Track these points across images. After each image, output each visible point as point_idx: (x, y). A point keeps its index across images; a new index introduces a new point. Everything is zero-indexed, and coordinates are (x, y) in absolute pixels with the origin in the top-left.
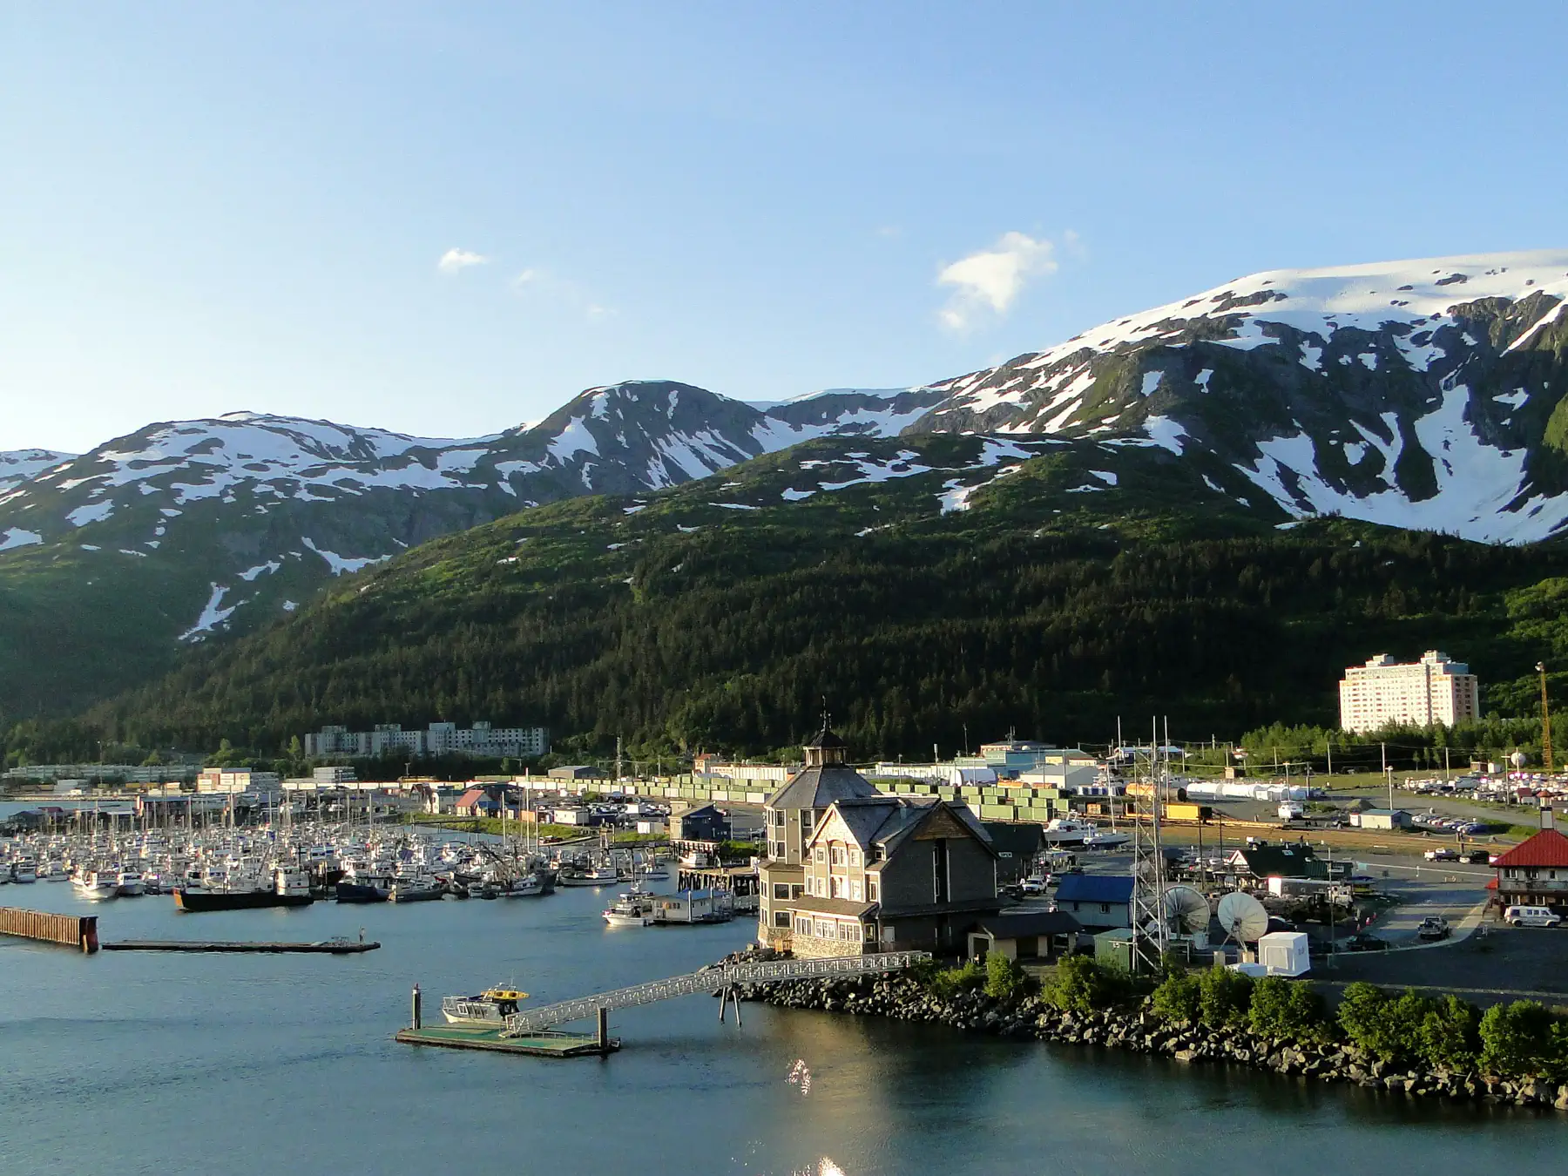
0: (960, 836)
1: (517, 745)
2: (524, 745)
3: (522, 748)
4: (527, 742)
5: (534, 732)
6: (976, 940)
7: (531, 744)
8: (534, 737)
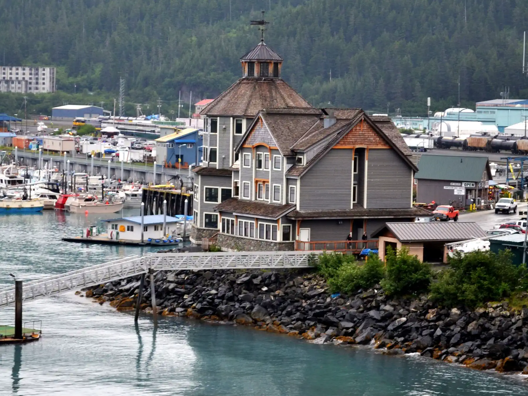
0: (380, 147)
1: (23, 83)
2: (30, 83)
3: (29, 86)
4: (34, 81)
5: (41, 71)
6: (387, 244)
7: (37, 83)
8: (41, 76)
